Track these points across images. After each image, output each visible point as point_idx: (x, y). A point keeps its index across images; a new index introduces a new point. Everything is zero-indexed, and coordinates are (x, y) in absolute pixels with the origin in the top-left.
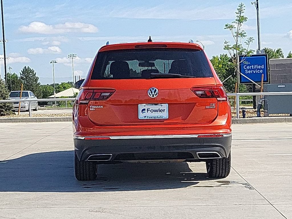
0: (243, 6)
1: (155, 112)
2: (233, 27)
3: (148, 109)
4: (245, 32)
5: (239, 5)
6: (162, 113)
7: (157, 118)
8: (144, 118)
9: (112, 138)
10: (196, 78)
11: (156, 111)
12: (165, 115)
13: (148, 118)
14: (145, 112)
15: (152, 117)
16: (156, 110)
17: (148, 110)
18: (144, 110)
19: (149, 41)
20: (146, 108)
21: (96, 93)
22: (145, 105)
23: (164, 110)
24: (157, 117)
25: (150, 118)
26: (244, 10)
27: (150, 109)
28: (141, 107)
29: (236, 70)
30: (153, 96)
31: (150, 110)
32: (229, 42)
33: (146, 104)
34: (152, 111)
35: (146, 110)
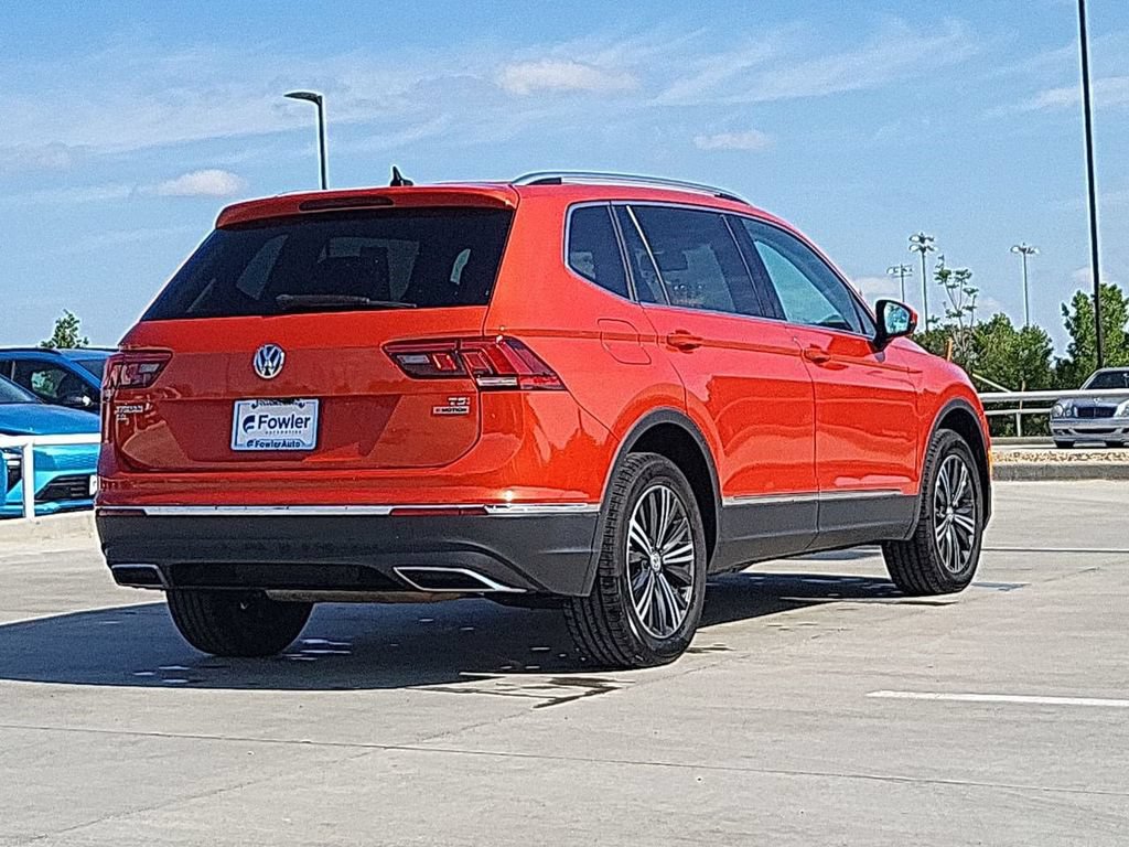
1: (280, 427)
3: (261, 417)
6: (298, 430)
7: (284, 448)
8: (247, 448)
9: (149, 511)
10: (418, 308)
11: (284, 423)
12: (306, 437)
13: (259, 448)
14: (252, 427)
15: (268, 445)
16: (284, 419)
17: (263, 419)
18: (251, 419)
19: (392, 184)
20: (256, 413)
22: (254, 402)
23: (307, 419)
24: (284, 444)
25: (265, 448)
27: (267, 416)
28: (243, 410)
30: (267, 373)
31: (267, 419)
33: (257, 399)
35: (257, 419)
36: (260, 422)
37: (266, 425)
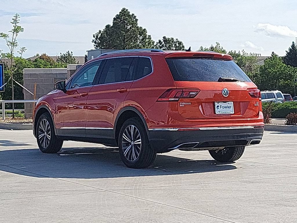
0: (18, 17)
1: (225, 108)
2: (7, 36)
4: (17, 42)
5: (15, 16)
6: (229, 109)
7: (227, 113)
8: (219, 113)
9: (201, 129)
11: (226, 107)
12: (232, 111)
15: (224, 112)
17: (221, 106)
20: (219, 105)
21: (185, 92)
23: (231, 107)
26: (19, 20)
28: (216, 104)
29: (11, 78)
31: (222, 106)
32: (3, 50)
34: (223, 107)
35: (219, 106)
36: (220, 107)
37: (222, 108)
